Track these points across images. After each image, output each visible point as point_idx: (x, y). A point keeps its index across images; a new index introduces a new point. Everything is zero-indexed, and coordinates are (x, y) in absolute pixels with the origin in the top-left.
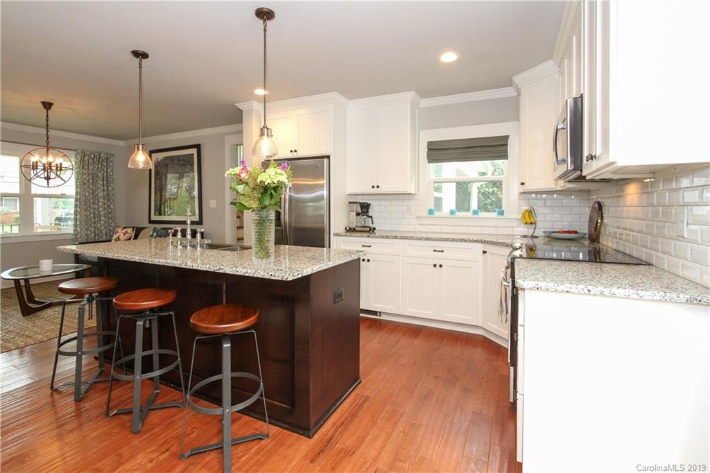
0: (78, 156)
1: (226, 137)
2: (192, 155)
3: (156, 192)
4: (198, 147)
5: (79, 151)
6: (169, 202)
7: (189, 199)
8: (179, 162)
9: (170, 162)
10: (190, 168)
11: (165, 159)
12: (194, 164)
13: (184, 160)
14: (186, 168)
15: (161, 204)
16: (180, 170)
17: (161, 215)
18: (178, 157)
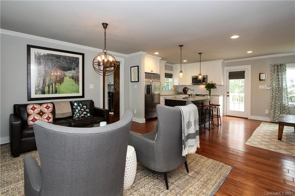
4: (83, 55)
6: (54, 85)
7: (74, 83)
8: (65, 60)
9: (56, 58)
10: (76, 65)
11: (49, 55)
12: (79, 64)
13: (70, 60)
14: (72, 65)
15: (45, 86)
16: (66, 65)
17: (45, 94)
18: (65, 57)
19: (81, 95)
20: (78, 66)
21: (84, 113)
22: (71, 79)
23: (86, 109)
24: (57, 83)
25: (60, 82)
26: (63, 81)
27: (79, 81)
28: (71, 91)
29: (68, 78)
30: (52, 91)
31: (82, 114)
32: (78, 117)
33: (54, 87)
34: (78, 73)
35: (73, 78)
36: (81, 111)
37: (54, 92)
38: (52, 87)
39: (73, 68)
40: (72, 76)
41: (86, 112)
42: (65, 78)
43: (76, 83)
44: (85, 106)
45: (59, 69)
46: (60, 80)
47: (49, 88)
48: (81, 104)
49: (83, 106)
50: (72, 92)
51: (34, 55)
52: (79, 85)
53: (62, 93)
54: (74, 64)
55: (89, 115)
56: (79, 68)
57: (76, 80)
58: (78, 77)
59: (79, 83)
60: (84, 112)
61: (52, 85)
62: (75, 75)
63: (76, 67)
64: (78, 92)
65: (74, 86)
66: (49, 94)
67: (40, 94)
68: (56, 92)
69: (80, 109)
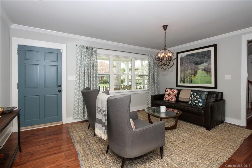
0: (149, 58)
1: (242, 36)
2: (210, 51)
3: (181, 72)
4: (215, 46)
5: (149, 55)
6: (190, 77)
7: (206, 75)
8: (198, 56)
9: (191, 56)
10: (208, 58)
11: (187, 55)
12: (211, 56)
13: (202, 54)
14: (204, 58)
15: (185, 78)
16: (199, 60)
17: (185, 83)
18: (198, 54)
19: (214, 86)
20: (210, 58)
21: (195, 102)
22: (203, 71)
23: (199, 98)
24: (192, 75)
25: (194, 74)
26: (196, 73)
27: (211, 72)
28: (203, 81)
29: (201, 70)
30: (189, 81)
31: (194, 102)
32: (190, 103)
33: (190, 78)
34: (210, 65)
35: (205, 70)
36: (193, 99)
37: (190, 82)
38: (189, 79)
39: (205, 62)
40: (204, 68)
41: (198, 101)
42: (198, 71)
43: (208, 74)
44: (199, 95)
45: (194, 64)
46: (194, 73)
47: (187, 79)
48: (196, 93)
49: (196, 95)
50: (204, 83)
51: (180, 58)
52: (211, 76)
53: (196, 83)
54: (206, 57)
55: (200, 105)
56: (211, 60)
57: (208, 72)
58: (210, 68)
59: (211, 74)
60: (196, 100)
61: (189, 77)
62: (207, 67)
63: (208, 60)
64: (211, 83)
65: (206, 77)
66: (187, 83)
67: (182, 83)
68: (191, 82)
69: (193, 97)
